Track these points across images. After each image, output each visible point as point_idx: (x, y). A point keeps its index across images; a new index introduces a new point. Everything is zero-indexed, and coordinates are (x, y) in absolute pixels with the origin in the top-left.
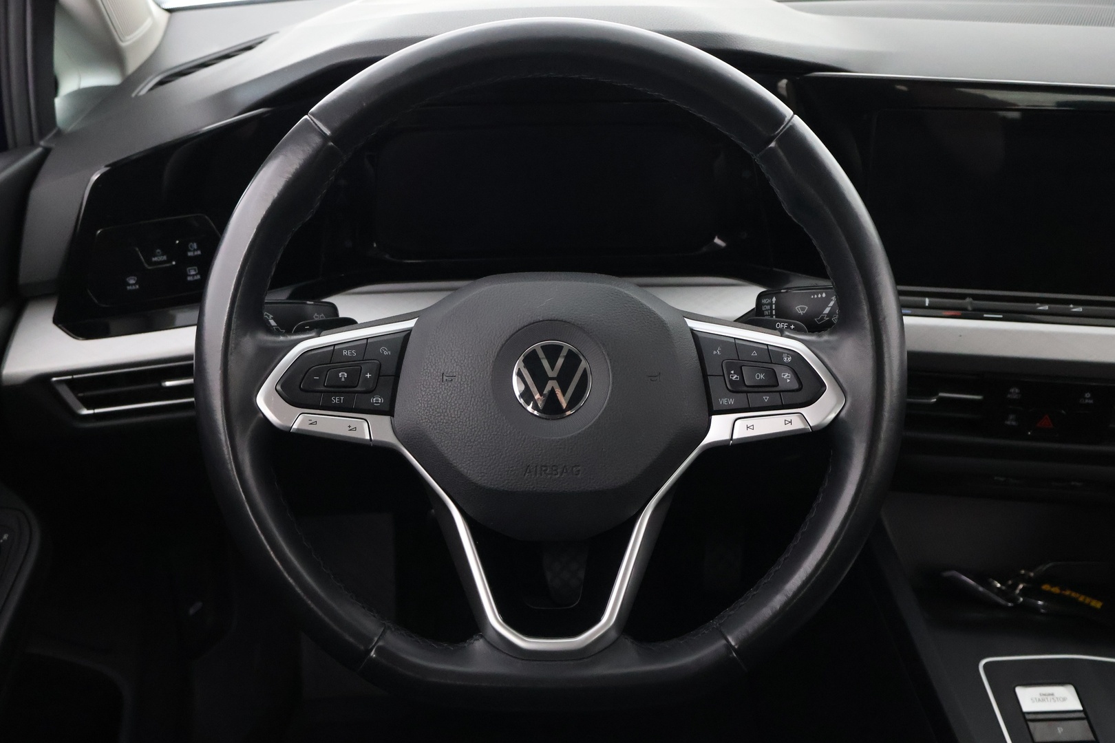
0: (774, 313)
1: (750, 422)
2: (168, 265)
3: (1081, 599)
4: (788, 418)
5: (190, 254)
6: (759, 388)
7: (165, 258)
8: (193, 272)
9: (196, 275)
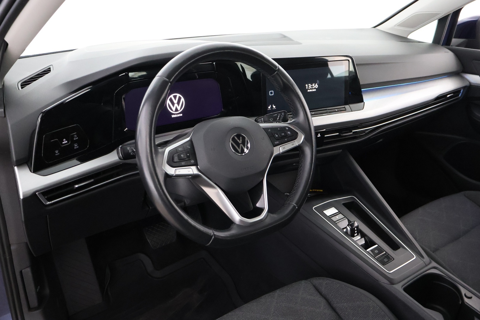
0: (263, 121)
1: (283, 147)
2: (68, 144)
3: (317, 190)
4: (292, 143)
5: (74, 139)
6: (283, 137)
7: (67, 142)
8: (76, 146)
9: (77, 146)
